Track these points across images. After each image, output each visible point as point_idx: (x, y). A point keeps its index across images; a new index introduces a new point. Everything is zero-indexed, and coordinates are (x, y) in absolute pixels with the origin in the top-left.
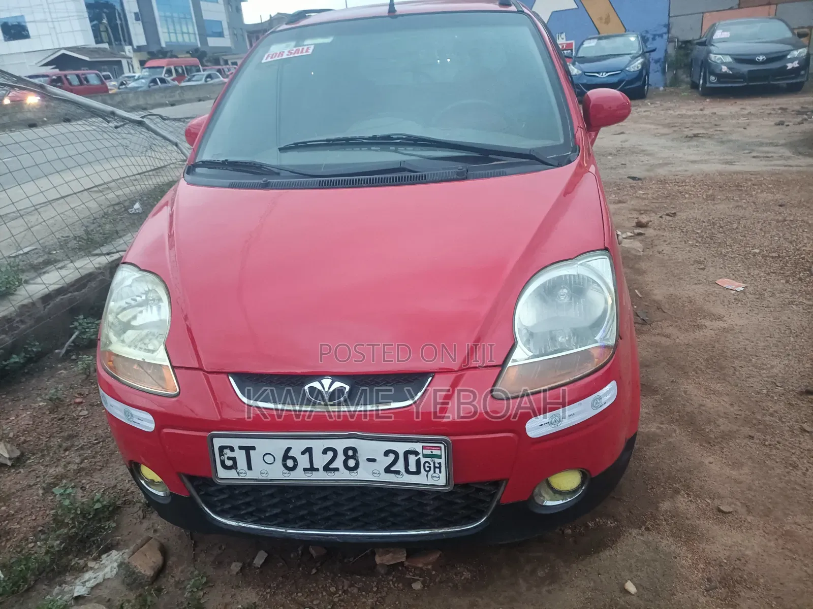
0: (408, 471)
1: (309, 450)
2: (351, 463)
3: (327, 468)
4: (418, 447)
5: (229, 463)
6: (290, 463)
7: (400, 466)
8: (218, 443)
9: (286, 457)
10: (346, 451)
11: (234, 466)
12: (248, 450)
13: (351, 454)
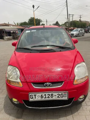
0: (61, 97)
1: (45, 95)
2: (52, 96)
3: (48, 97)
4: (63, 93)
5: (32, 98)
6: (42, 97)
7: (60, 96)
8: (30, 94)
9: (41, 96)
10: (51, 94)
11: (33, 98)
12: (35, 95)
13: (52, 95)
